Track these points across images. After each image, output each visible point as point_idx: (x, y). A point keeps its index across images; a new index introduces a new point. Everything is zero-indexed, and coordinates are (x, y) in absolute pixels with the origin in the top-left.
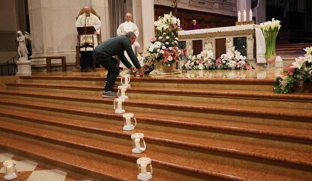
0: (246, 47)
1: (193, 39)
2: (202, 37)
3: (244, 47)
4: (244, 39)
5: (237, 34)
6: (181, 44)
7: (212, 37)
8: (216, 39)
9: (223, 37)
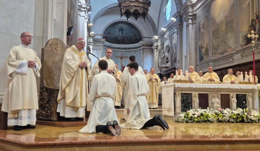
0: (246, 103)
1: (200, 93)
2: (209, 91)
3: (244, 102)
4: (244, 96)
5: (240, 91)
6: (186, 96)
7: (219, 92)
8: (221, 94)
9: (228, 93)
